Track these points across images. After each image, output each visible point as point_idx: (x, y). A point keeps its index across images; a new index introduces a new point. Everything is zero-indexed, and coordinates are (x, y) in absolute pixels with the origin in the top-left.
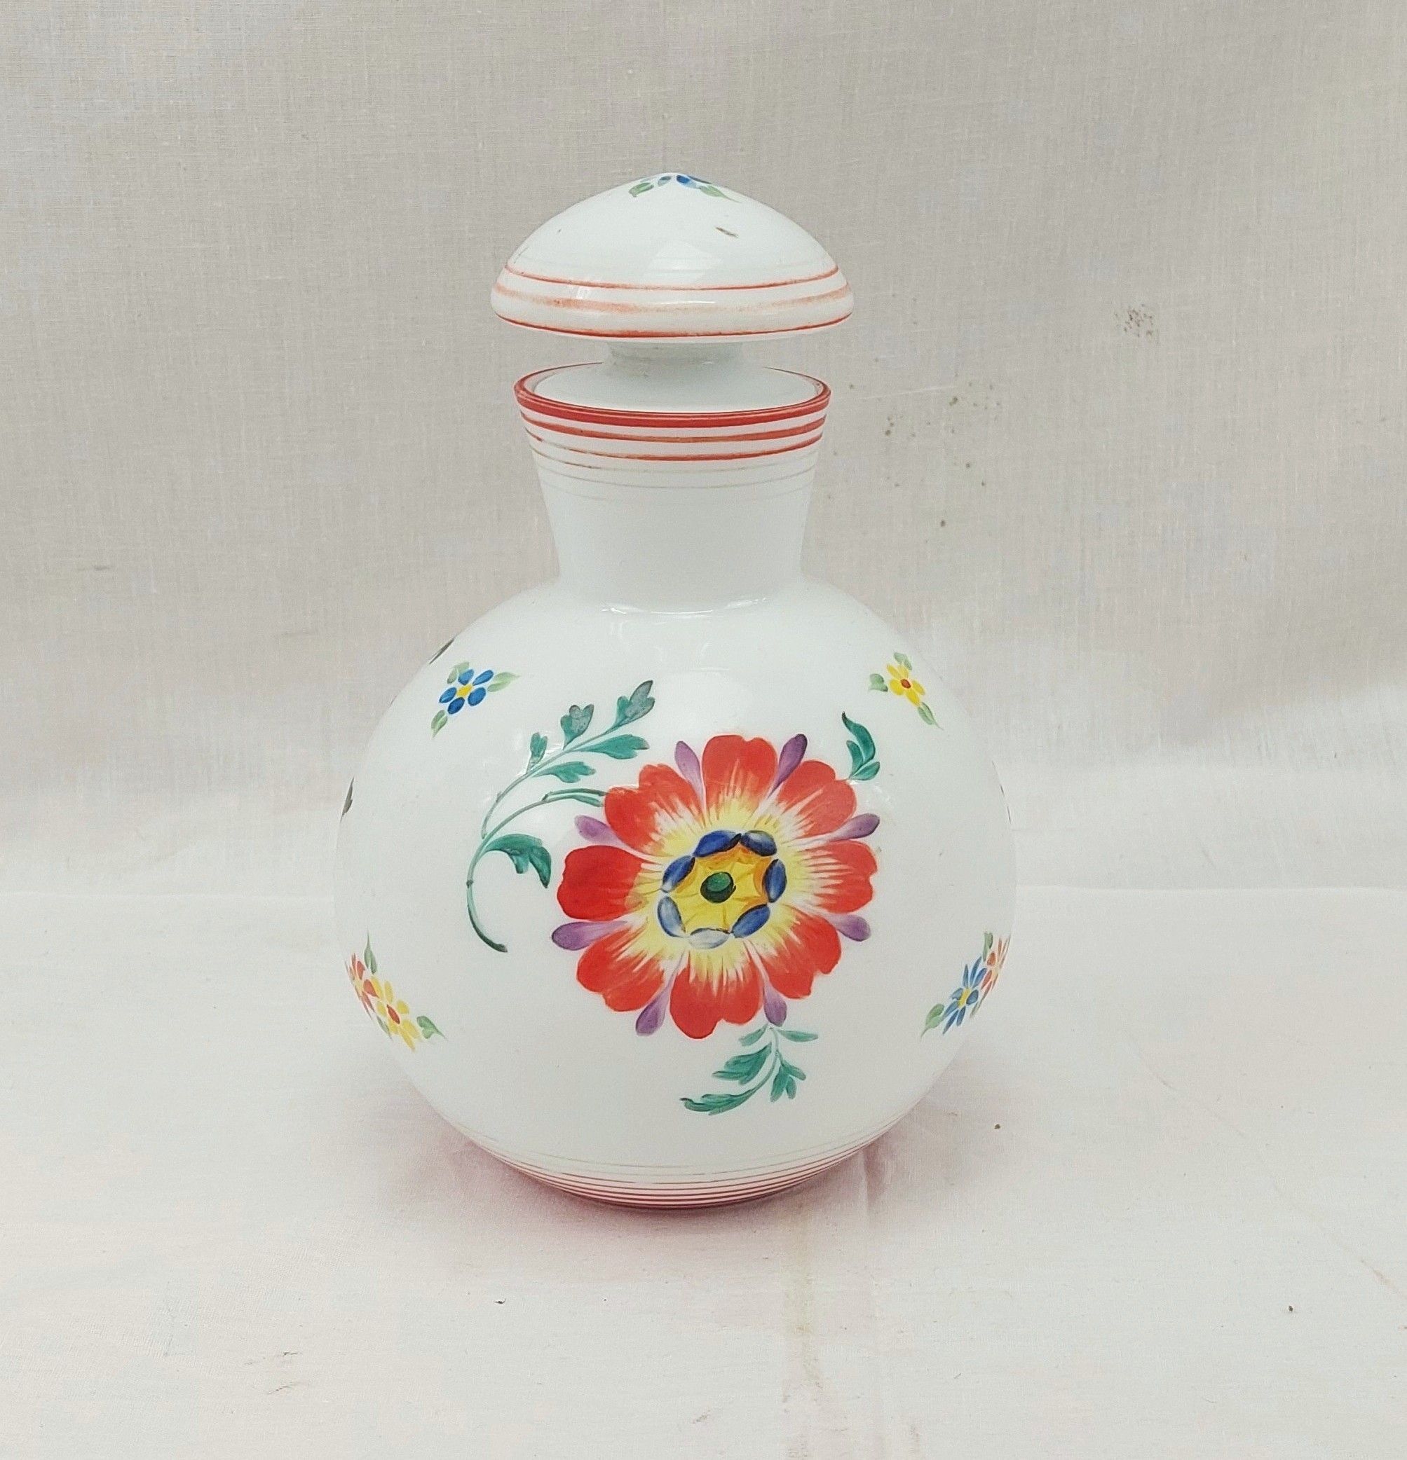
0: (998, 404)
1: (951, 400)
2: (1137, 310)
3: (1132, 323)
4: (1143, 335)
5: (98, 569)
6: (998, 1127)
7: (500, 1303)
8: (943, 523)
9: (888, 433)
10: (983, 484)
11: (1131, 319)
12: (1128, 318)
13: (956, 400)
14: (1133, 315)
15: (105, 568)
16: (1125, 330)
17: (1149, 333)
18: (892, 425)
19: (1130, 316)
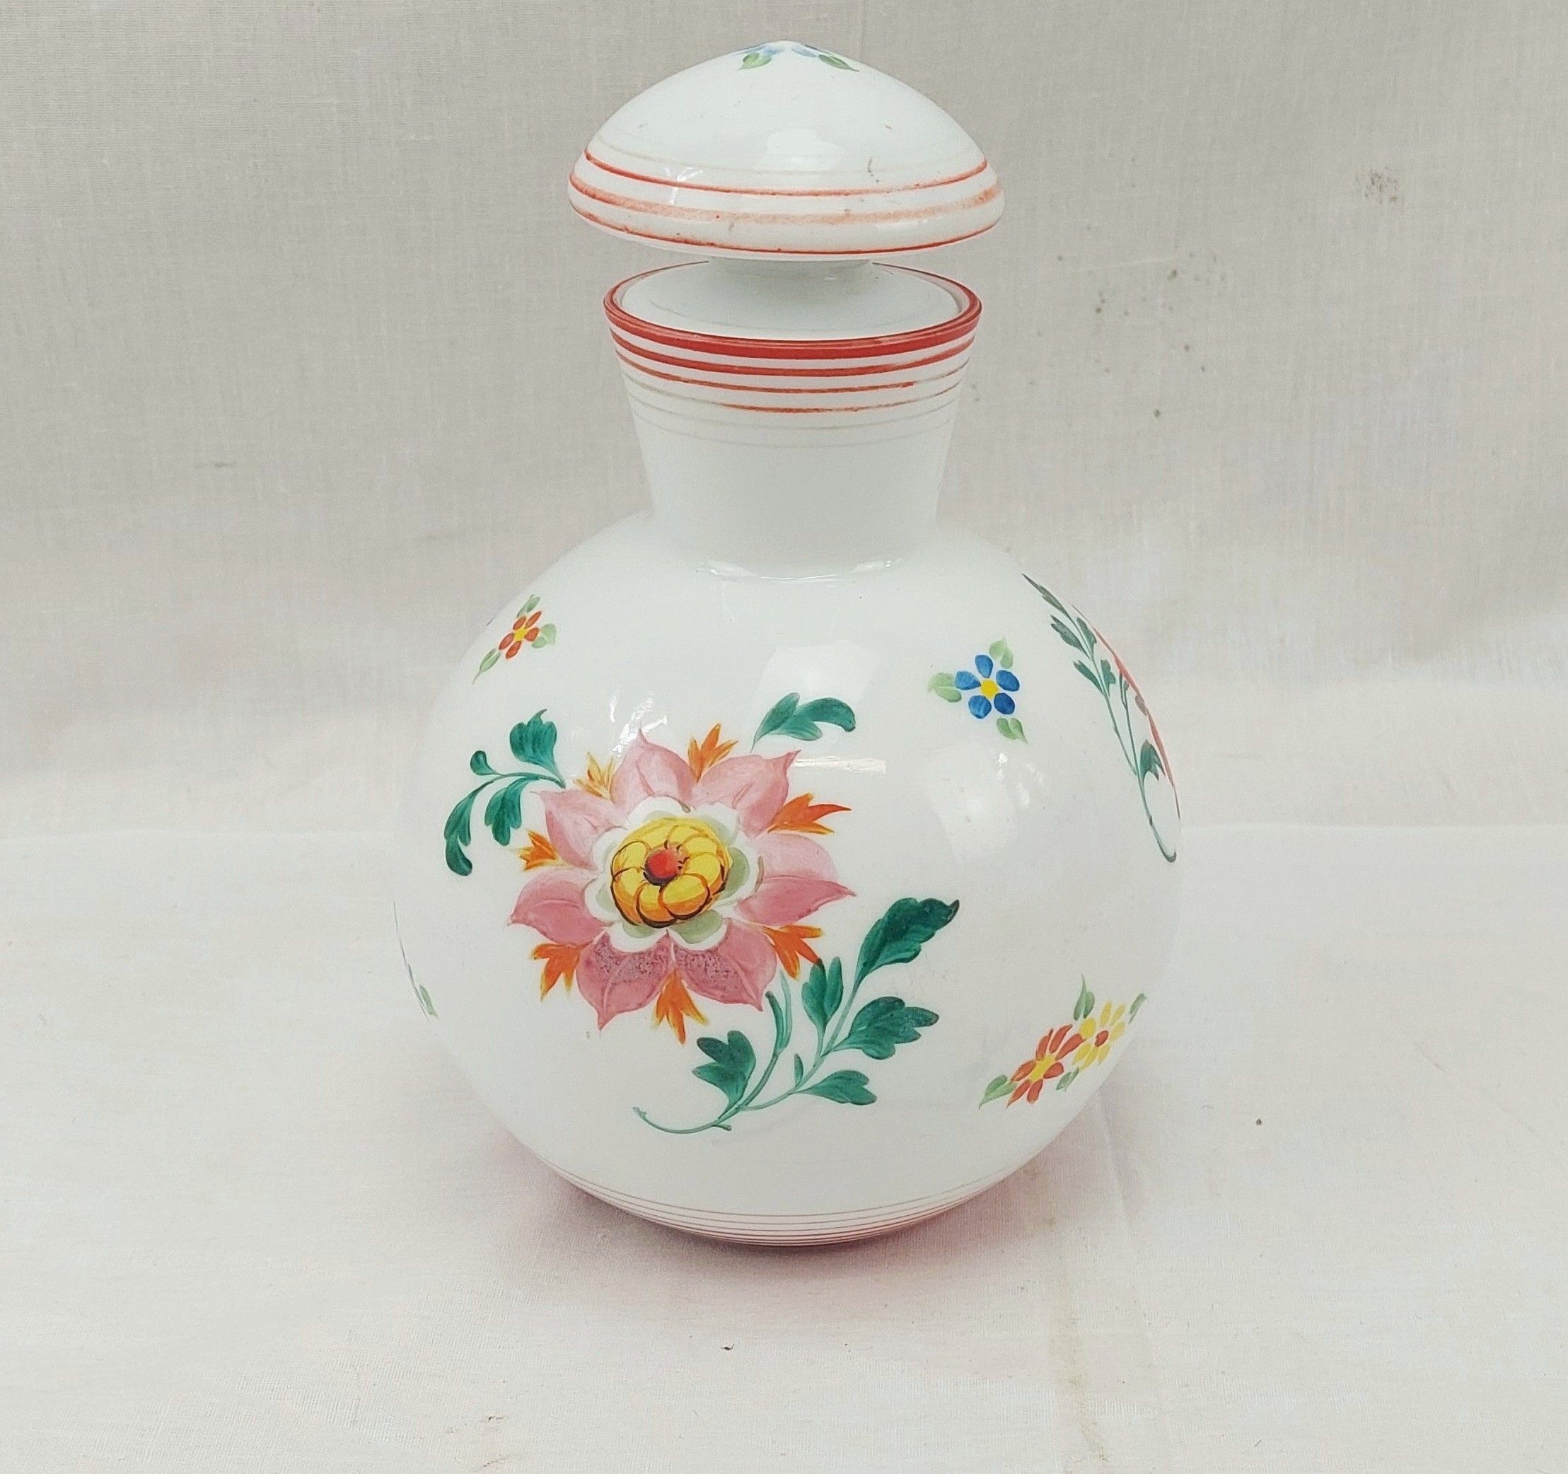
0: (1222, 279)
1: (1169, 272)
2: (1379, 174)
3: (1375, 188)
4: (1386, 201)
5: (219, 466)
6: (1259, 1122)
7: (727, 1348)
8: (1157, 413)
9: (1099, 310)
10: (1203, 369)
11: (1373, 183)
12: (1369, 183)
13: (1175, 273)
14: (1375, 178)
15: (225, 465)
16: (1366, 196)
17: (1394, 199)
18: (1103, 301)
19: (1372, 179)
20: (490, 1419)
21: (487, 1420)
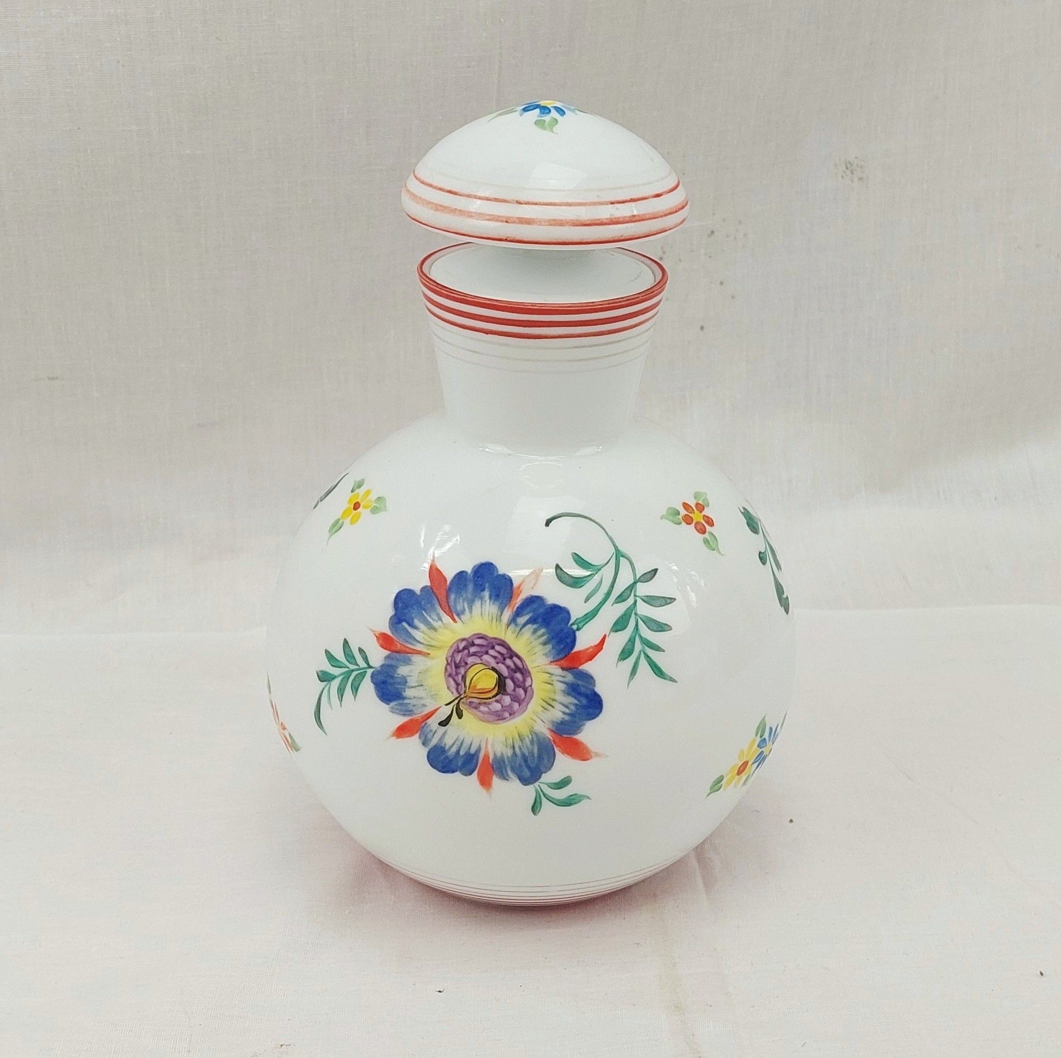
0: (745, 236)
1: (709, 232)
2: (851, 161)
3: (848, 172)
4: (856, 180)
5: (51, 379)
6: (791, 821)
7: (440, 991)
8: (702, 328)
10: (733, 297)
11: (847, 168)
12: (845, 168)
13: (712, 232)
14: (849, 165)
16: (842, 177)
17: (861, 179)
18: (664, 252)
19: (846, 166)
20: (281, 1046)
21: (280, 1047)
